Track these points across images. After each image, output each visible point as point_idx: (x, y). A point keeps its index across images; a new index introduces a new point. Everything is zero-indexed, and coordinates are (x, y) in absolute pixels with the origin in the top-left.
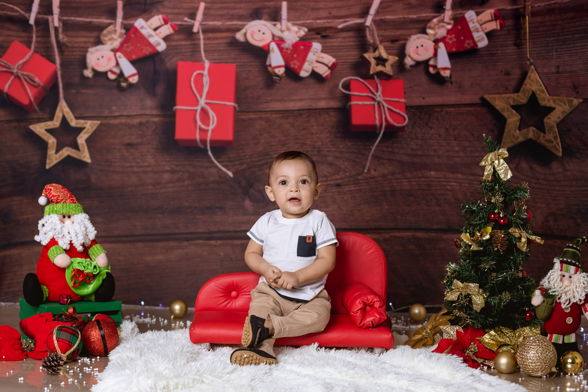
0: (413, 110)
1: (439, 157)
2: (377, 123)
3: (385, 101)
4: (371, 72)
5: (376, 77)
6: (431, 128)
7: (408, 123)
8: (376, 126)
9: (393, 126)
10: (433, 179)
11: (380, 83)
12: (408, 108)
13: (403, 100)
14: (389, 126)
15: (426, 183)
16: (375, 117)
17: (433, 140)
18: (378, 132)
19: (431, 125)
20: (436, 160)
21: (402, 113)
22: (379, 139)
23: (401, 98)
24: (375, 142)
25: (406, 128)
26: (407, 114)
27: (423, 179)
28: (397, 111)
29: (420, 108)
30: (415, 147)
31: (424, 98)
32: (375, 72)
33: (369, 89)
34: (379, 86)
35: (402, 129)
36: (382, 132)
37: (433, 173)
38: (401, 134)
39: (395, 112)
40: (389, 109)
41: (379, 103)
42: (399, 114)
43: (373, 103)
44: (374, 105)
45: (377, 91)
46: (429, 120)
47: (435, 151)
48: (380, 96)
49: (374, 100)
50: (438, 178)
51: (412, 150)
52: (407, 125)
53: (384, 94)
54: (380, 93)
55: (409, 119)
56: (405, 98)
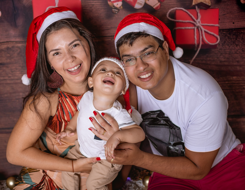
0: (224, 32)
1: (240, 66)
2: (196, 43)
3: (203, 26)
4: (193, 4)
5: (197, 7)
6: (237, 45)
7: (220, 42)
8: (194, 45)
9: (208, 45)
10: (234, 82)
11: (200, 12)
12: (221, 31)
13: (217, 25)
14: (204, 44)
15: (229, 85)
16: (194, 39)
17: (237, 54)
18: (196, 49)
19: (237, 43)
20: (238, 68)
21: (215, 35)
22: (196, 54)
23: (216, 24)
24: (193, 57)
25: (218, 46)
26: (219, 35)
27: (227, 82)
28: (212, 33)
29: (230, 31)
30: (223, 60)
31: (234, 23)
32: (196, 3)
33: (191, 17)
34: (199, 14)
35: (215, 46)
36: (199, 49)
37: (234, 78)
38: (213, 50)
39: (211, 34)
40: (205, 32)
41: (198, 28)
42: (213, 35)
43: (193, 28)
44: (194, 29)
45: (197, 19)
46: (236, 39)
47: (238, 62)
48: (199, 22)
49: (194, 25)
50: (238, 81)
51: (221, 62)
52: (219, 44)
53: (202, 20)
54: (199, 20)
55: (221, 39)
56: (219, 24)
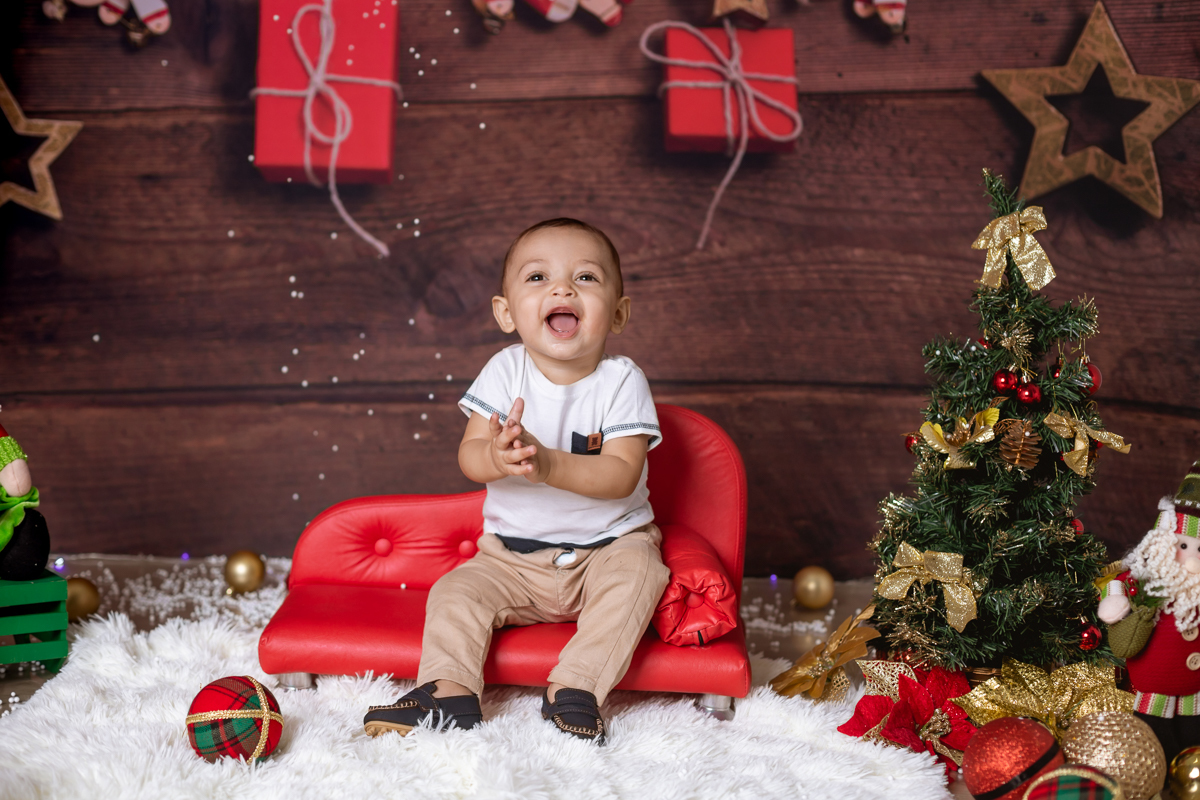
0: (814, 103)
1: (873, 213)
2: (730, 132)
3: (750, 80)
4: (717, 12)
5: (727, 23)
6: (856, 146)
7: (803, 133)
8: (723, 140)
9: (766, 139)
10: (857, 267)
11: (738, 38)
12: (804, 98)
13: (791, 79)
14: (757, 140)
15: (842, 276)
16: (724, 118)
17: (861, 173)
18: (730, 153)
19: (855, 139)
20: (867, 221)
21: (788, 110)
22: (732, 170)
23: (787, 74)
24: (722, 177)
25: (797, 146)
26: (800, 111)
27: (834, 267)
28: (777, 104)
29: (831, 99)
30: (817, 190)
31: (840, 75)
32: (726, 11)
33: (711, 51)
34: (736, 45)
35: (788, 147)
36: (741, 153)
37: (858, 252)
38: (784, 158)
39: (772, 108)
40: (757, 100)
41: (734, 85)
42: (781, 111)
43: (719, 84)
44: (722, 90)
45: (730, 56)
46: (852, 127)
47: (865, 199)
48: (736, 68)
49: (723, 77)
50: (871, 263)
51: (811, 197)
52: (800, 139)
53: (747, 63)
54: (736, 61)
55: (805, 123)
56: (795, 74)
